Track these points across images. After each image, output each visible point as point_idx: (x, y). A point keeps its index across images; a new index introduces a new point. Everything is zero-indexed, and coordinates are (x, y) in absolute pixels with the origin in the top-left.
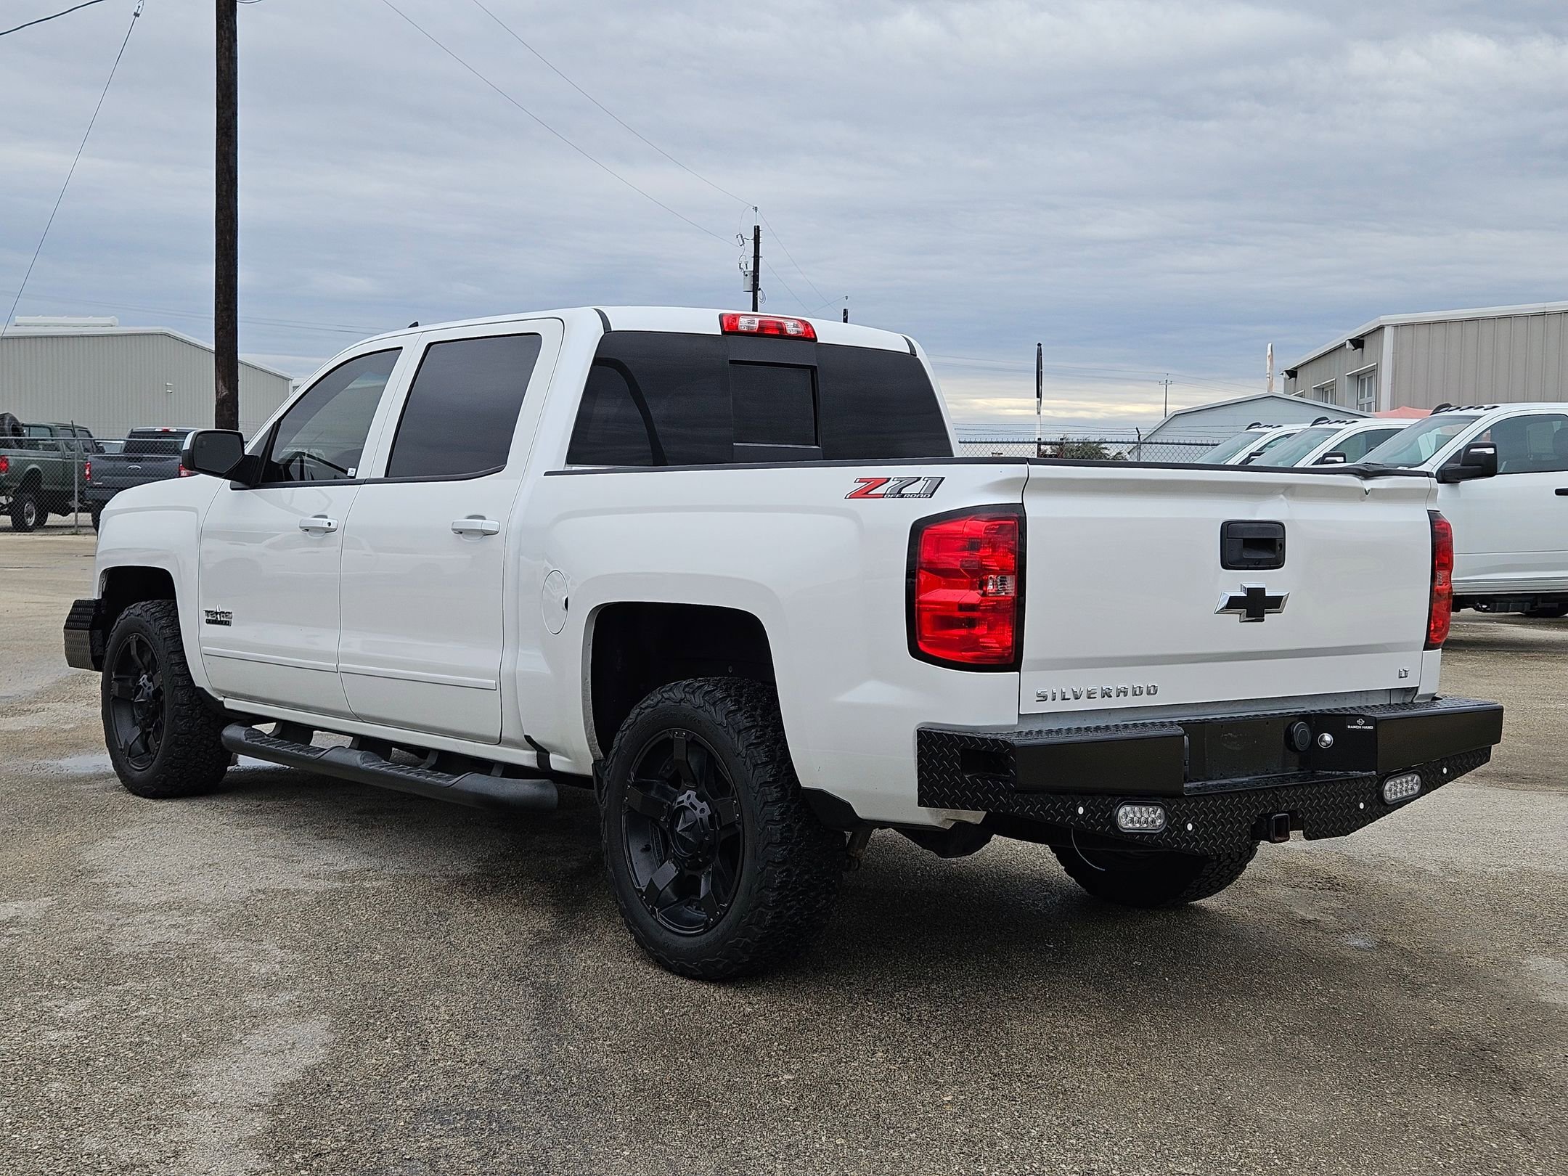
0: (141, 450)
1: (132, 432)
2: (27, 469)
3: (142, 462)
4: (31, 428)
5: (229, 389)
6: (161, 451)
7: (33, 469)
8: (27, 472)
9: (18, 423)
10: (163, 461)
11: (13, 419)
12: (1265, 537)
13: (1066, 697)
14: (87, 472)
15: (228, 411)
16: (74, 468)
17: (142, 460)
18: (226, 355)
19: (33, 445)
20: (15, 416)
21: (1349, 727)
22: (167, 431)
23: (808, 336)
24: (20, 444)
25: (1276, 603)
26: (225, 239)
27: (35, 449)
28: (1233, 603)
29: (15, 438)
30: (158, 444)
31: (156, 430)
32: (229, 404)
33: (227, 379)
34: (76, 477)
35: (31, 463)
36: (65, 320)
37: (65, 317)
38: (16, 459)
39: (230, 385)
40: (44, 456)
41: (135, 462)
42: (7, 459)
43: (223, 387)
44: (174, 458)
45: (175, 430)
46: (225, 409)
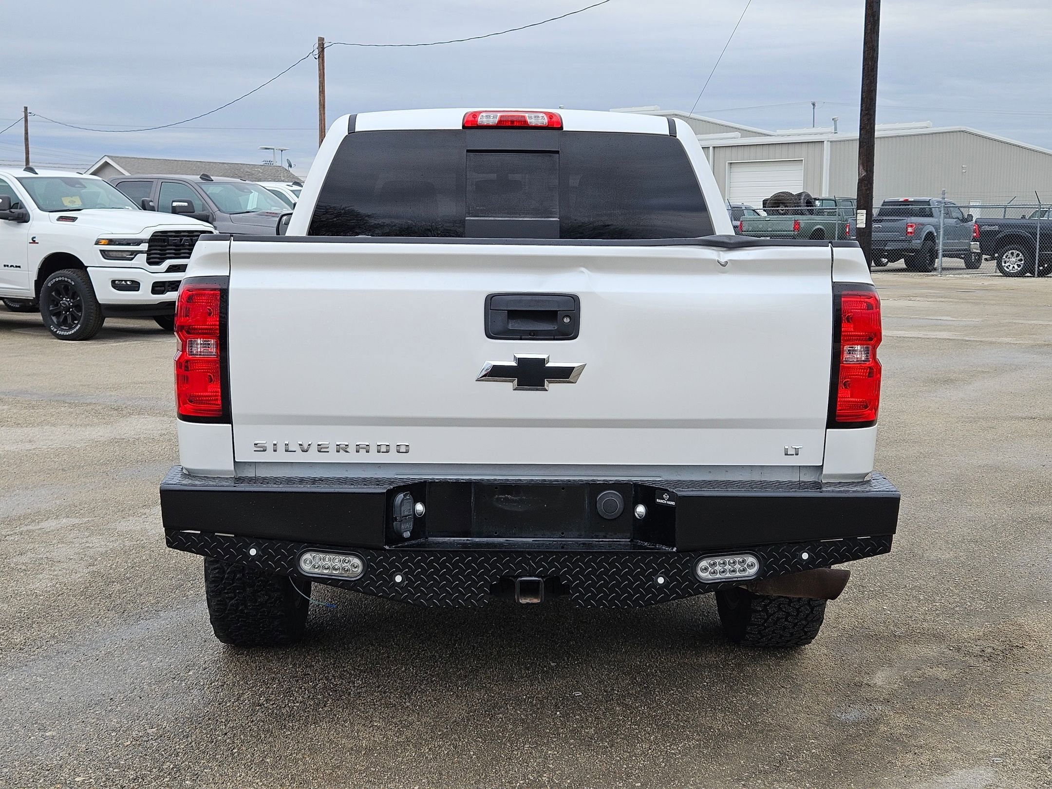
0: (884, 214)
1: (884, 202)
2: (814, 229)
3: (881, 223)
4: (824, 201)
5: (867, 171)
6: (900, 214)
7: (818, 229)
8: (814, 231)
9: (811, 198)
10: (895, 221)
11: (808, 195)
12: (540, 309)
13: (290, 450)
14: (847, 230)
15: (865, 187)
16: (835, 227)
17: (882, 221)
18: (865, 147)
19: (820, 212)
20: (810, 193)
21: (658, 500)
22: (906, 201)
23: (554, 126)
24: (811, 212)
25: (564, 374)
26: (868, 64)
27: (822, 215)
28: (497, 373)
29: (808, 208)
30: (901, 210)
31: (900, 200)
32: (866, 182)
33: (865, 165)
34: (836, 233)
35: (817, 225)
36: (897, 126)
37: (914, 122)
38: (805, 222)
39: (867, 168)
40: (828, 219)
41: (877, 222)
42: (800, 223)
43: (863, 170)
44: (903, 219)
45: (913, 200)
46: (863, 186)
